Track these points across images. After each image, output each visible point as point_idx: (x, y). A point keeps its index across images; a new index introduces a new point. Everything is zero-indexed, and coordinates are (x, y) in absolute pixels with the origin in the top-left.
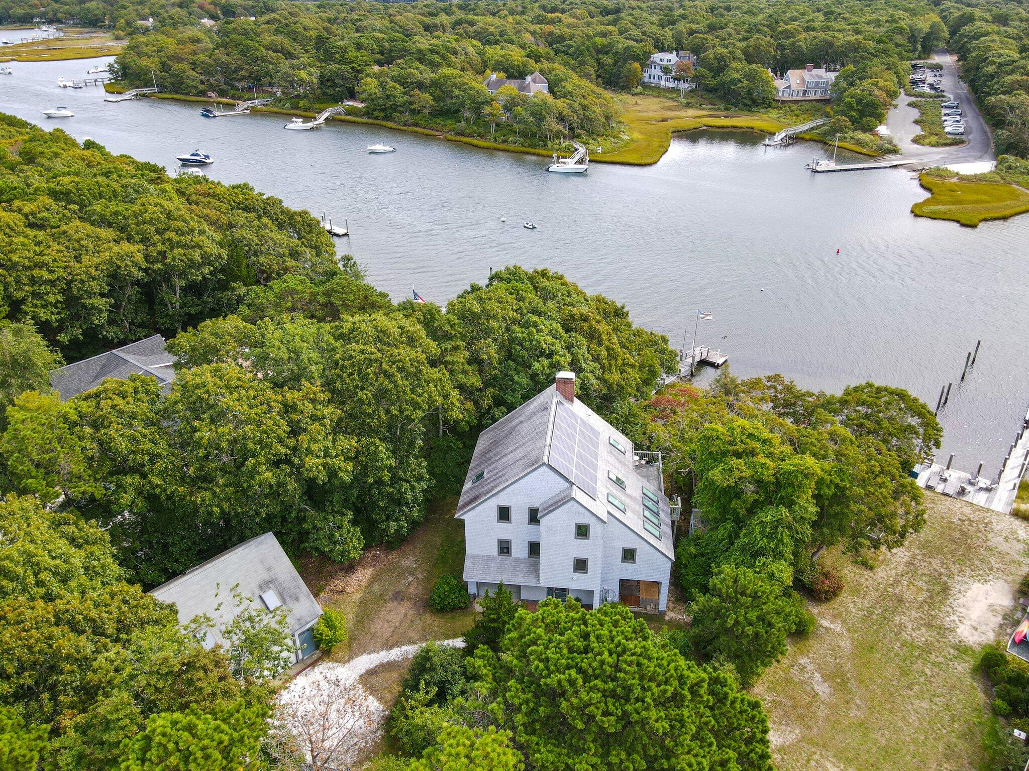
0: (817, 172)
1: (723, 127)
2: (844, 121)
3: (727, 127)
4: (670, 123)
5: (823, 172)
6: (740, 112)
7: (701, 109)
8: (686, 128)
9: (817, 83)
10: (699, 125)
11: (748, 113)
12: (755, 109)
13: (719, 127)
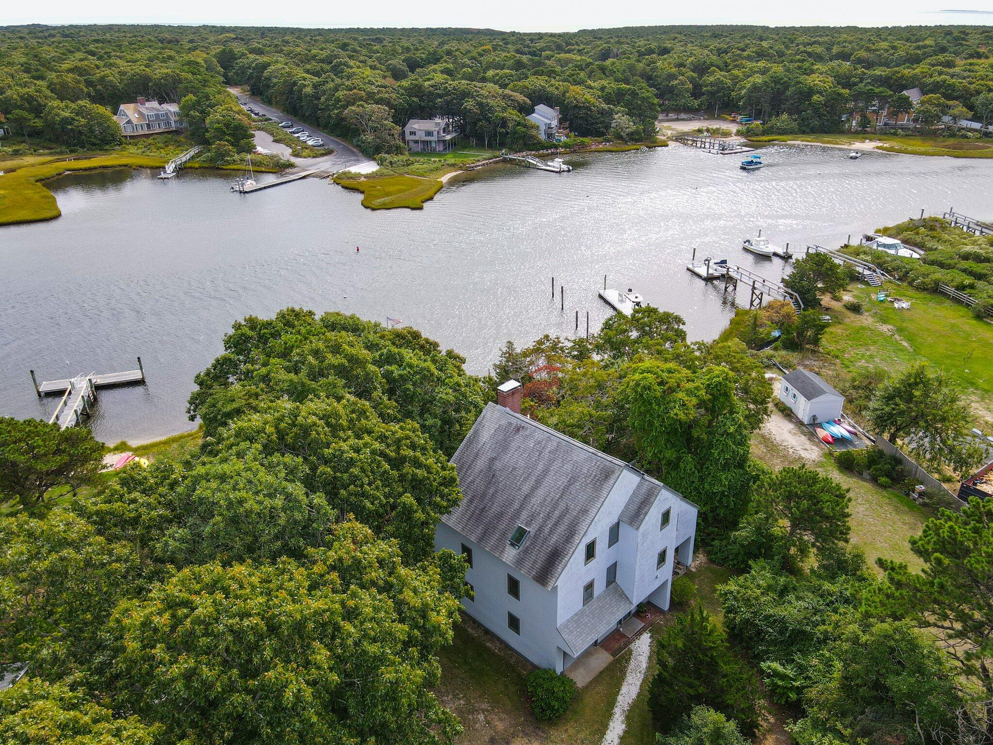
0: (246, 192)
1: (90, 169)
2: (225, 145)
3: (95, 168)
4: (19, 172)
5: (252, 191)
6: (90, 153)
7: (40, 155)
8: (48, 175)
9: (157, 115)
10: (61, 171)
11: (101, 153)
12: (107, 147)
13: (85, 170)
